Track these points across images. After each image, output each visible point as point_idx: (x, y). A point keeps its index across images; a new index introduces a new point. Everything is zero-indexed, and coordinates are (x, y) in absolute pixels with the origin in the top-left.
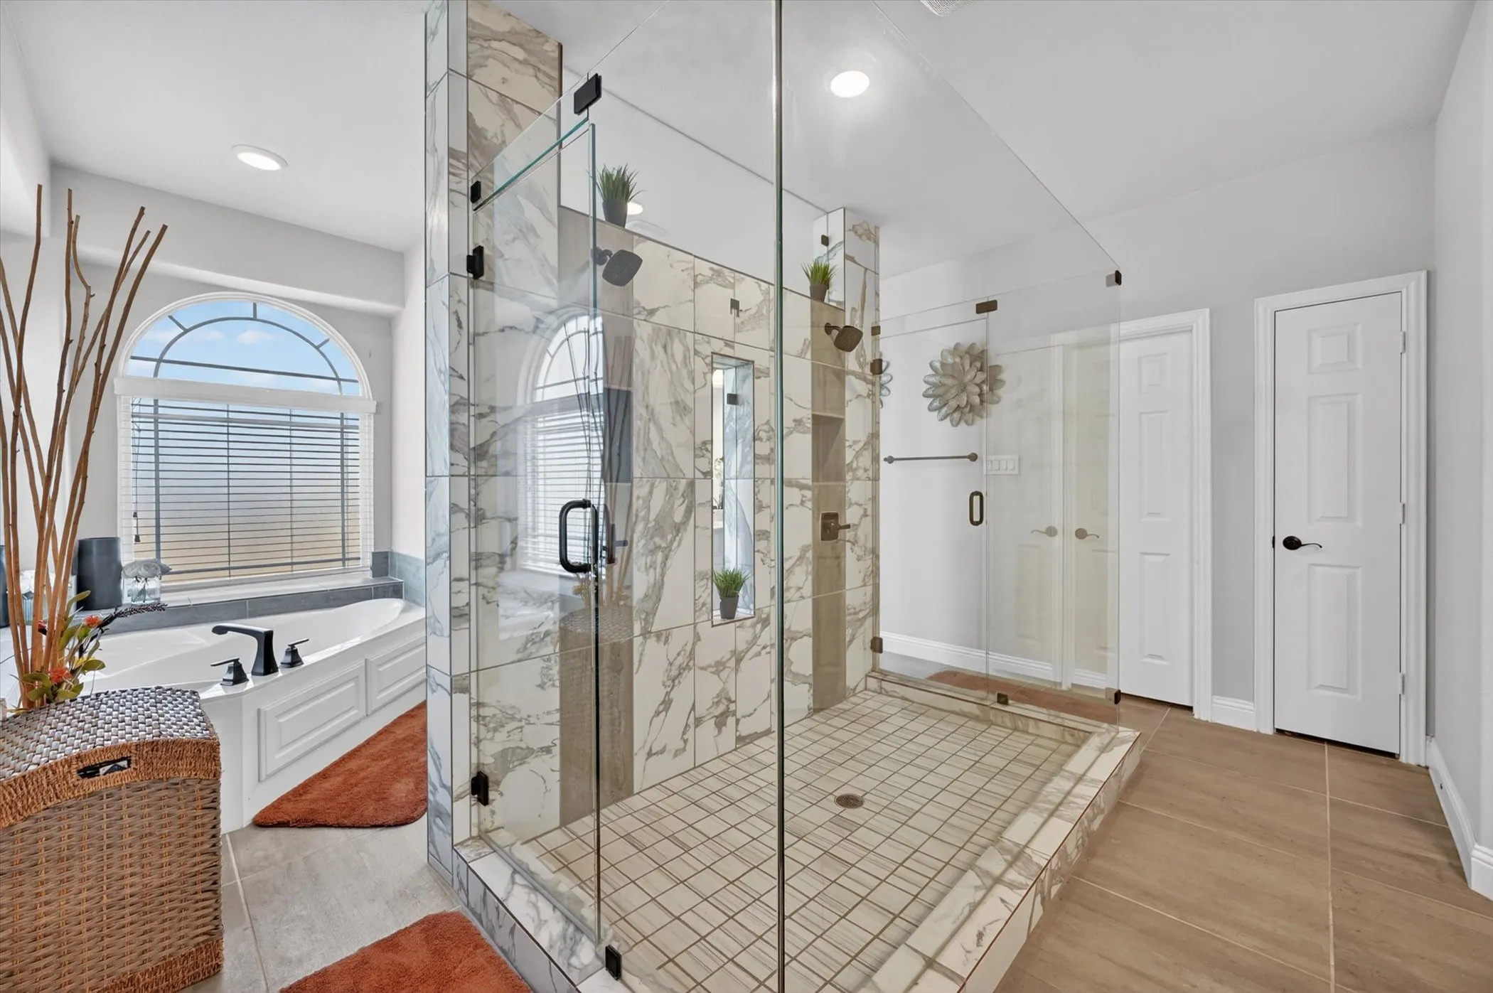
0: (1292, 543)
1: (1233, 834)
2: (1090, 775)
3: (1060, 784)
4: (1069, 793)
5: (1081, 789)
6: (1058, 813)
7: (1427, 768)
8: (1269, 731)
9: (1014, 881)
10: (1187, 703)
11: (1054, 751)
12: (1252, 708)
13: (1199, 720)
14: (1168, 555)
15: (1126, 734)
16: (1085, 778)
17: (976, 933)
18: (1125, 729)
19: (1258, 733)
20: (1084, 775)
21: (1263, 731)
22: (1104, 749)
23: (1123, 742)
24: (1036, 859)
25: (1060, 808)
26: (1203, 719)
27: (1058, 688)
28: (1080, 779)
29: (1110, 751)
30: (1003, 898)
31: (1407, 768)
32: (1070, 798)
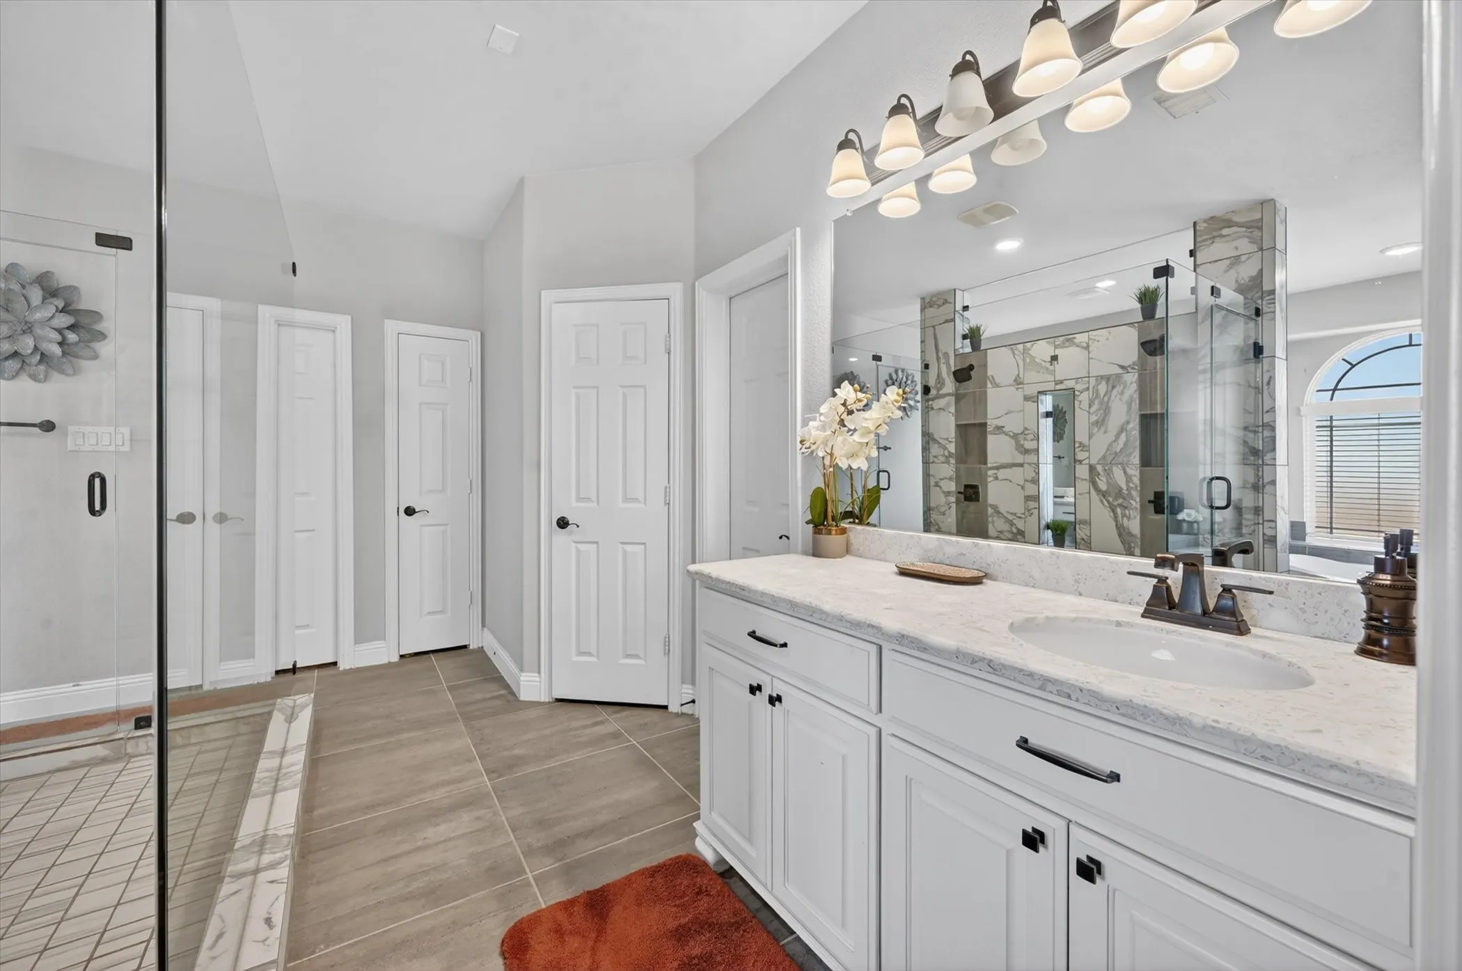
0: (410, 511)
1: (405, 735)
2: (290, 745)
3: (265, 764)
4: (280, 768)
5: (288, 759)
6: (279, 787)
7: (482, 647)
8: (396, 659)
9: (270, 862)
10: (331, 660)
11: (230, 747)
12: (384, 645)
13: (345, 670)
14: (314, 530)
15: (303, 699)
16: (286, 749)
17: (263, 922)
18: (301, 696)
19: (390, 663)
20: (285, 748)
21: (392, 661)
22: (291, 718)
23: (304, 706)
24: (280, 833)
25: (279, 783)
26: (348, 668)
27: (200, 691)
28: (283, 753)
29: (297, 718)
30: (270, 880)
31: (474, 651)
32: (284, 771)
